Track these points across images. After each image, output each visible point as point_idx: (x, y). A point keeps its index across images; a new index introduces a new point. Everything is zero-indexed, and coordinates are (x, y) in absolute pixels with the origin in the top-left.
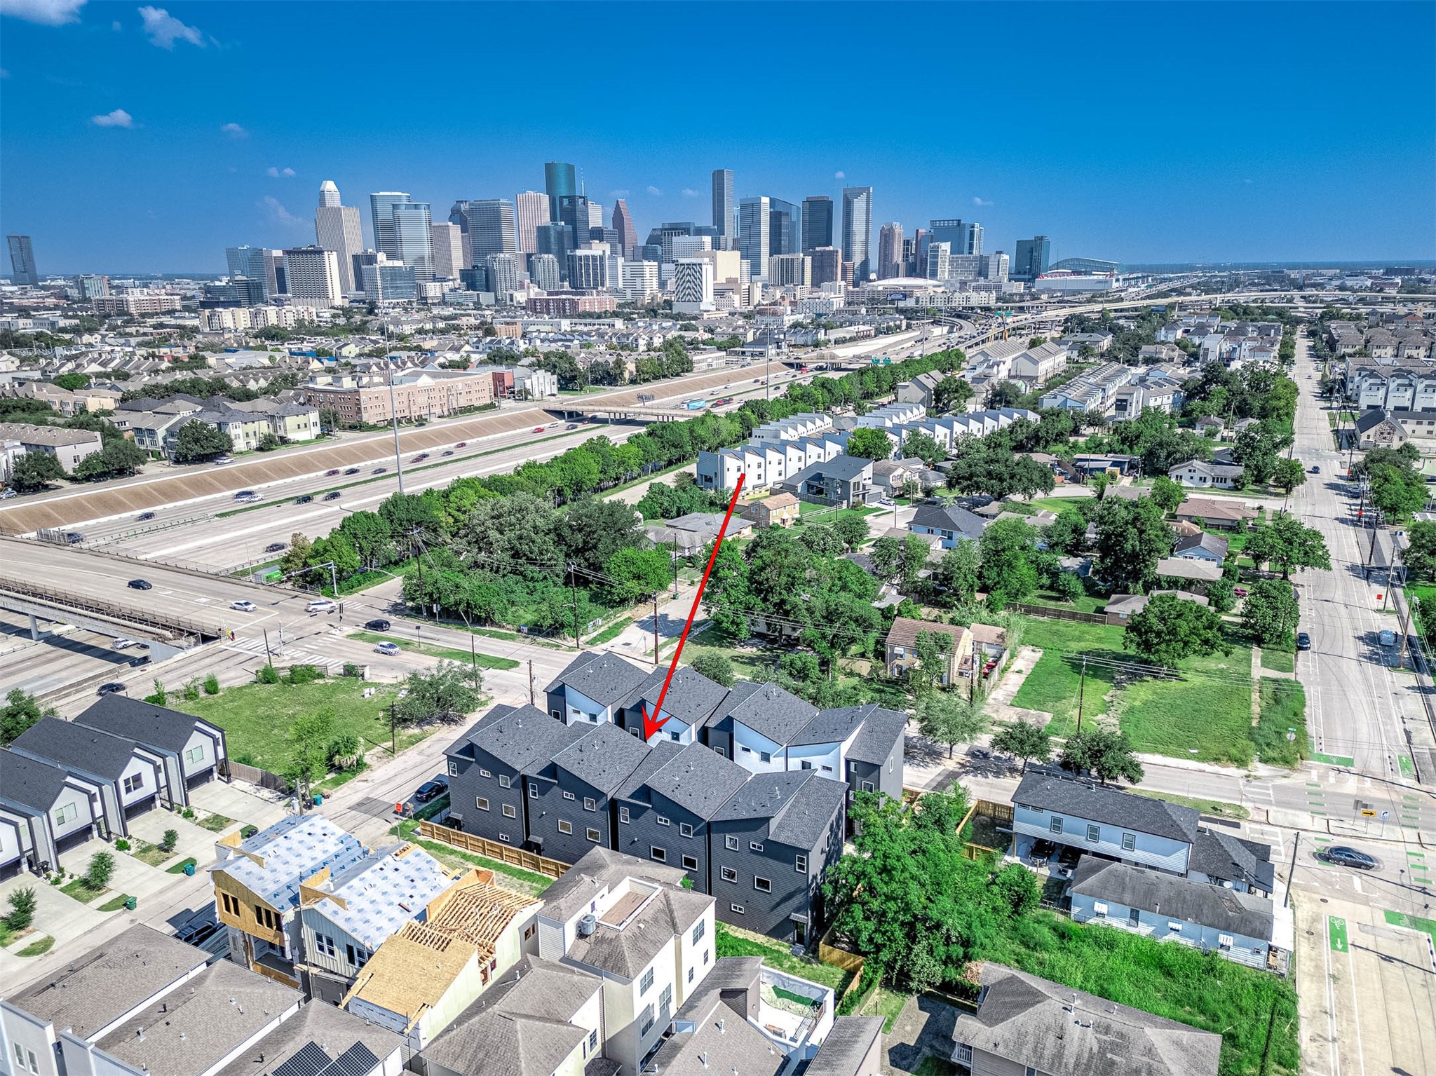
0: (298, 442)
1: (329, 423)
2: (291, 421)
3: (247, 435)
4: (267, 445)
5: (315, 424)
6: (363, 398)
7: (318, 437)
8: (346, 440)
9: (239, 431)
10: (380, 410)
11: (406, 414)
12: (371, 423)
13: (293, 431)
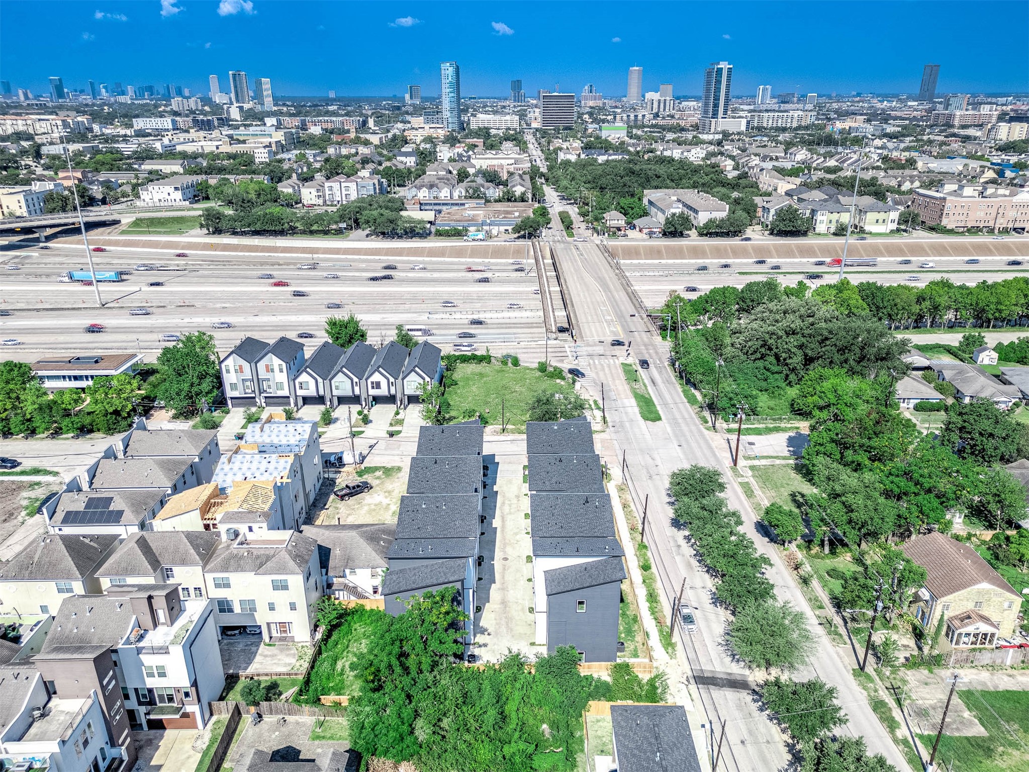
0: (870, 233)
1: (909, 221)
2: (871, 216)
3: (830, 222)
4: (840, 231)
5: (893, 221)
6: (948, 204)
7: (892, 231)
8: (920, 237)
9: (824, 218)
10: (962, 218)
11: (991, 224)
12: (949, 227)
13: (870, 224)
